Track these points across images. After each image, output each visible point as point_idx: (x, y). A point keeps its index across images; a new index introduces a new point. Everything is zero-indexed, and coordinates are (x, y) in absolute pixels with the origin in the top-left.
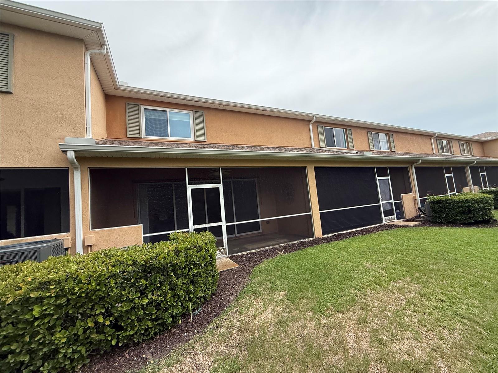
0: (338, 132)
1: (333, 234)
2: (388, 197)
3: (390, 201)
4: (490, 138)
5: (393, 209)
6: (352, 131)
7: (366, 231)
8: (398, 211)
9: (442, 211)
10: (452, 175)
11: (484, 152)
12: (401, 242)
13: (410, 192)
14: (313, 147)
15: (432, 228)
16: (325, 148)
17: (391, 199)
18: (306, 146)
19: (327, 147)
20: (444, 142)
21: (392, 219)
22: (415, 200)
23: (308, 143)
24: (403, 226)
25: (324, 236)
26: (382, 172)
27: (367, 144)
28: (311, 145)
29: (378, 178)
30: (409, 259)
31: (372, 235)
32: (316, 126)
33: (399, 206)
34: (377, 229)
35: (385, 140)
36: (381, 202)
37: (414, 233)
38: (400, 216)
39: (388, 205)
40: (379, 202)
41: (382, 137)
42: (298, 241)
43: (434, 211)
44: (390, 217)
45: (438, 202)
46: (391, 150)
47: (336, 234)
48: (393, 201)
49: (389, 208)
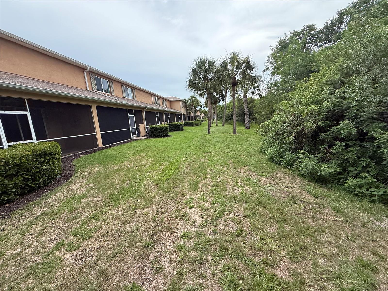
0: (104, 82)
1: (108, 145)
2: (134, 126)
3: (135, 128)
4: (172, 100)
5: (136, 132)
6: (113, 83)
7: (125, 142)
8: (138, 133)
9: (154, 132)
10: (158, 116)
11: (171, 106)
12: (140, 144)
13: (143, 123)
14: (88, 89)
15: (150, 139)
16: (96, 91)
17: (135, 127)
18: (82, 87)
19: (98, 91)
20: (157, 98)
21: (136, 137)
22: (144, 127)
23: (84, 86)
24: (140, 139)
25: (104, 146)
26: (131, 112)
27: (122, 94)
28: (86, 88)
29: (129, 115)
30: (142, 148)
31: (128, 143)
32: (89, 74)
33: (138, 130)
34: (130, 141)
35: (131, 93)
36: (131, 128)
37: (144, 141)
38: (139, 135)
39: (134, 129)
40: (130, 128)
41: (130, 90)
42: (89, 150)
43: (151, 132)
44: (135, 136)
45: (153, 128)
46: (134, 99)
47: (110, 145)
48: (136, 127)
49: (134, 131)
